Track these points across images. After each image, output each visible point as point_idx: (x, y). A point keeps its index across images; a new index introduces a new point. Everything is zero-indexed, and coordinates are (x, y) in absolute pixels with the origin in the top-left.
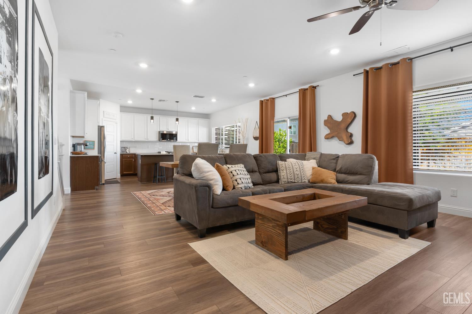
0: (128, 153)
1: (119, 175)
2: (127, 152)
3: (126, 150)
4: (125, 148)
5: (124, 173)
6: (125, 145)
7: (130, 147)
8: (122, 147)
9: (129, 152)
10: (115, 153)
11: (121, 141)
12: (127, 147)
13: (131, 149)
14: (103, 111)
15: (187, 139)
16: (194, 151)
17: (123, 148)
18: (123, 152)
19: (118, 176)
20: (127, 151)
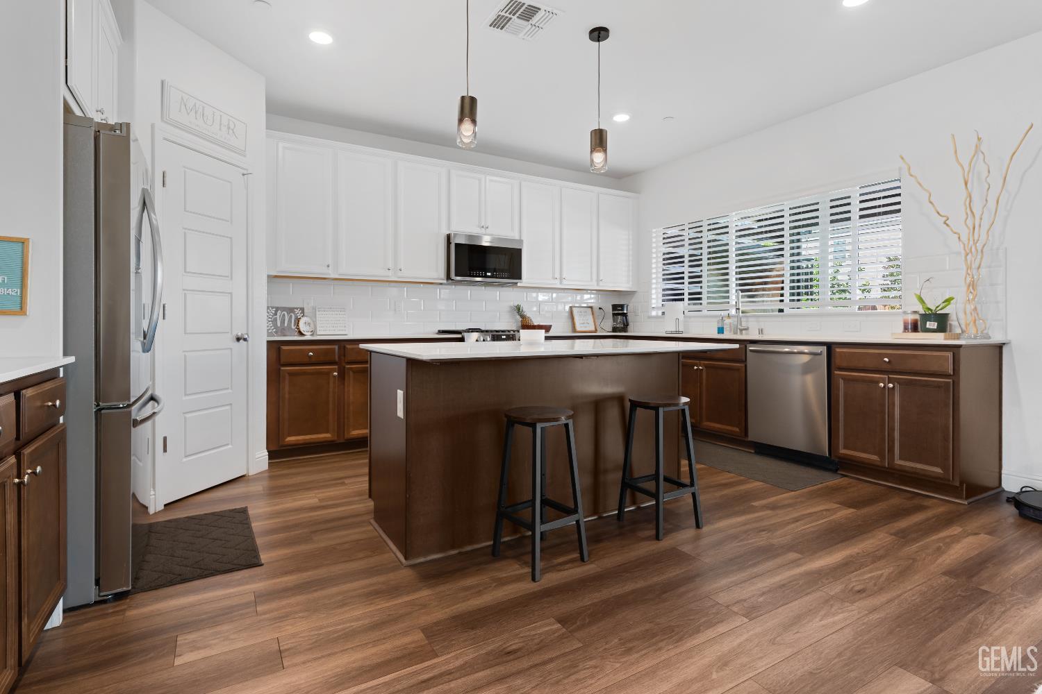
0: (308, 337)
1: (264, 454)
2: (301, 334)
3: (298, 321)
4: (291, 310)
5: (291, 439)
6: (292, 297)
7: (314, 309)
8: (277, 309)
9: (313, 333)
10: (238, 339)
11: (269, 276)
12: (302, 310)
13: (320, 316)
14: (163, 82)
15: (557, 275)
16: (578, 328)
17: (283, 313)
18: (282, 331)
19: (258, 460)
20: (303, 327)
